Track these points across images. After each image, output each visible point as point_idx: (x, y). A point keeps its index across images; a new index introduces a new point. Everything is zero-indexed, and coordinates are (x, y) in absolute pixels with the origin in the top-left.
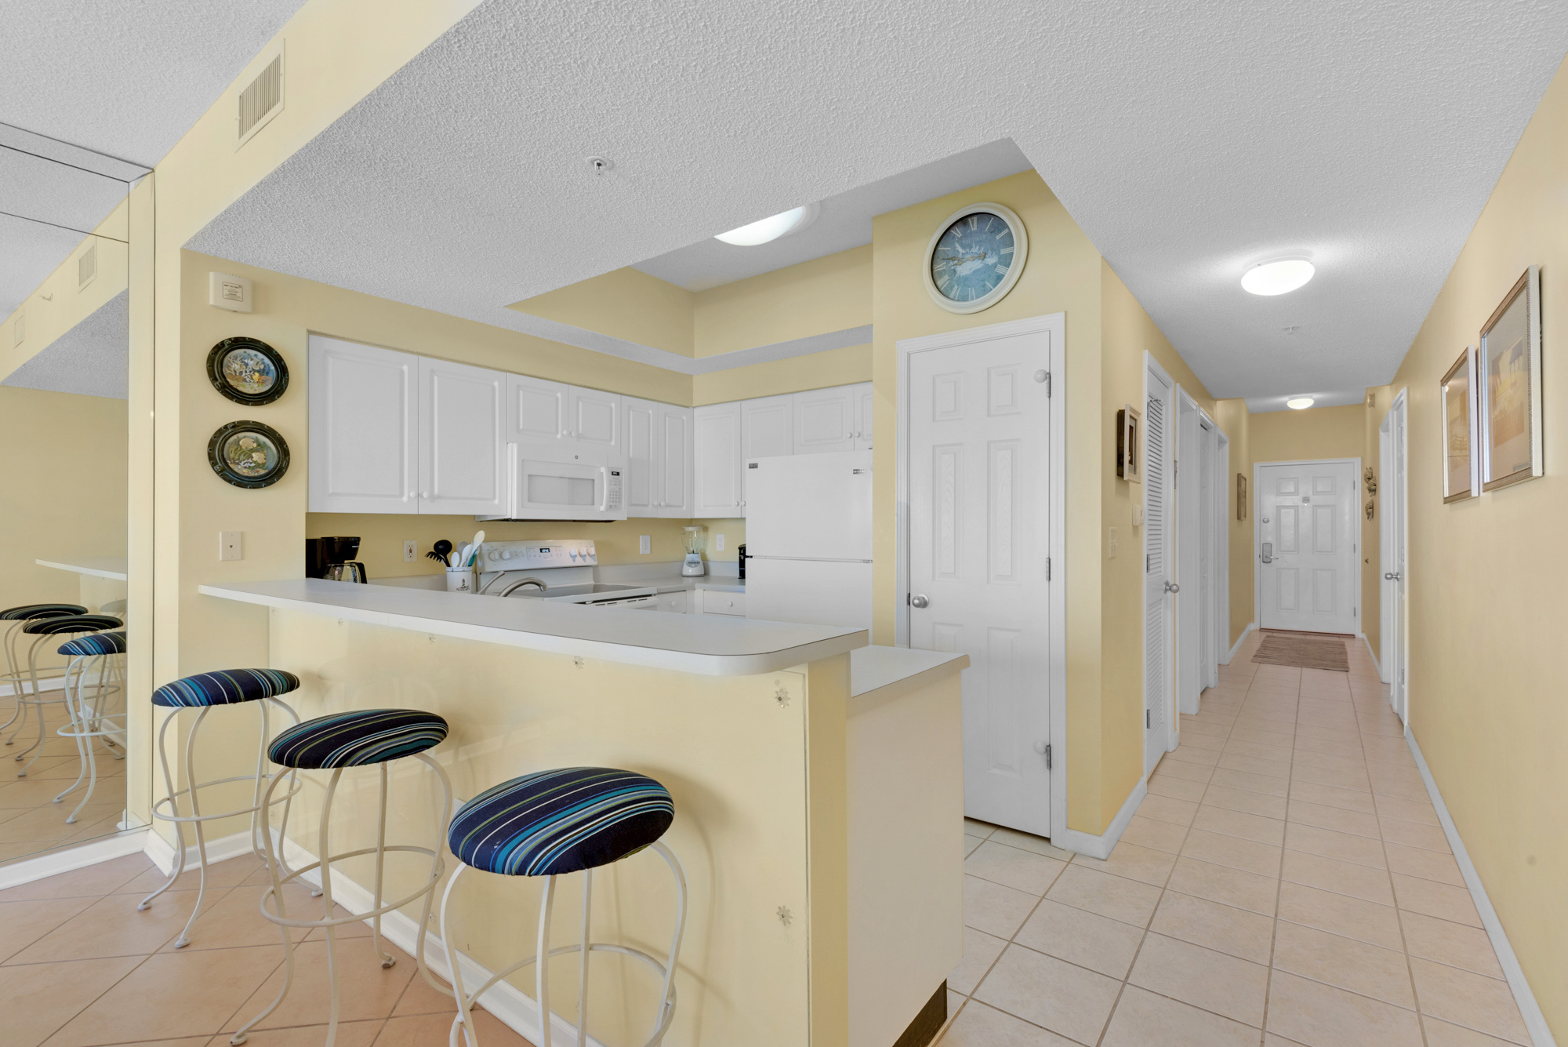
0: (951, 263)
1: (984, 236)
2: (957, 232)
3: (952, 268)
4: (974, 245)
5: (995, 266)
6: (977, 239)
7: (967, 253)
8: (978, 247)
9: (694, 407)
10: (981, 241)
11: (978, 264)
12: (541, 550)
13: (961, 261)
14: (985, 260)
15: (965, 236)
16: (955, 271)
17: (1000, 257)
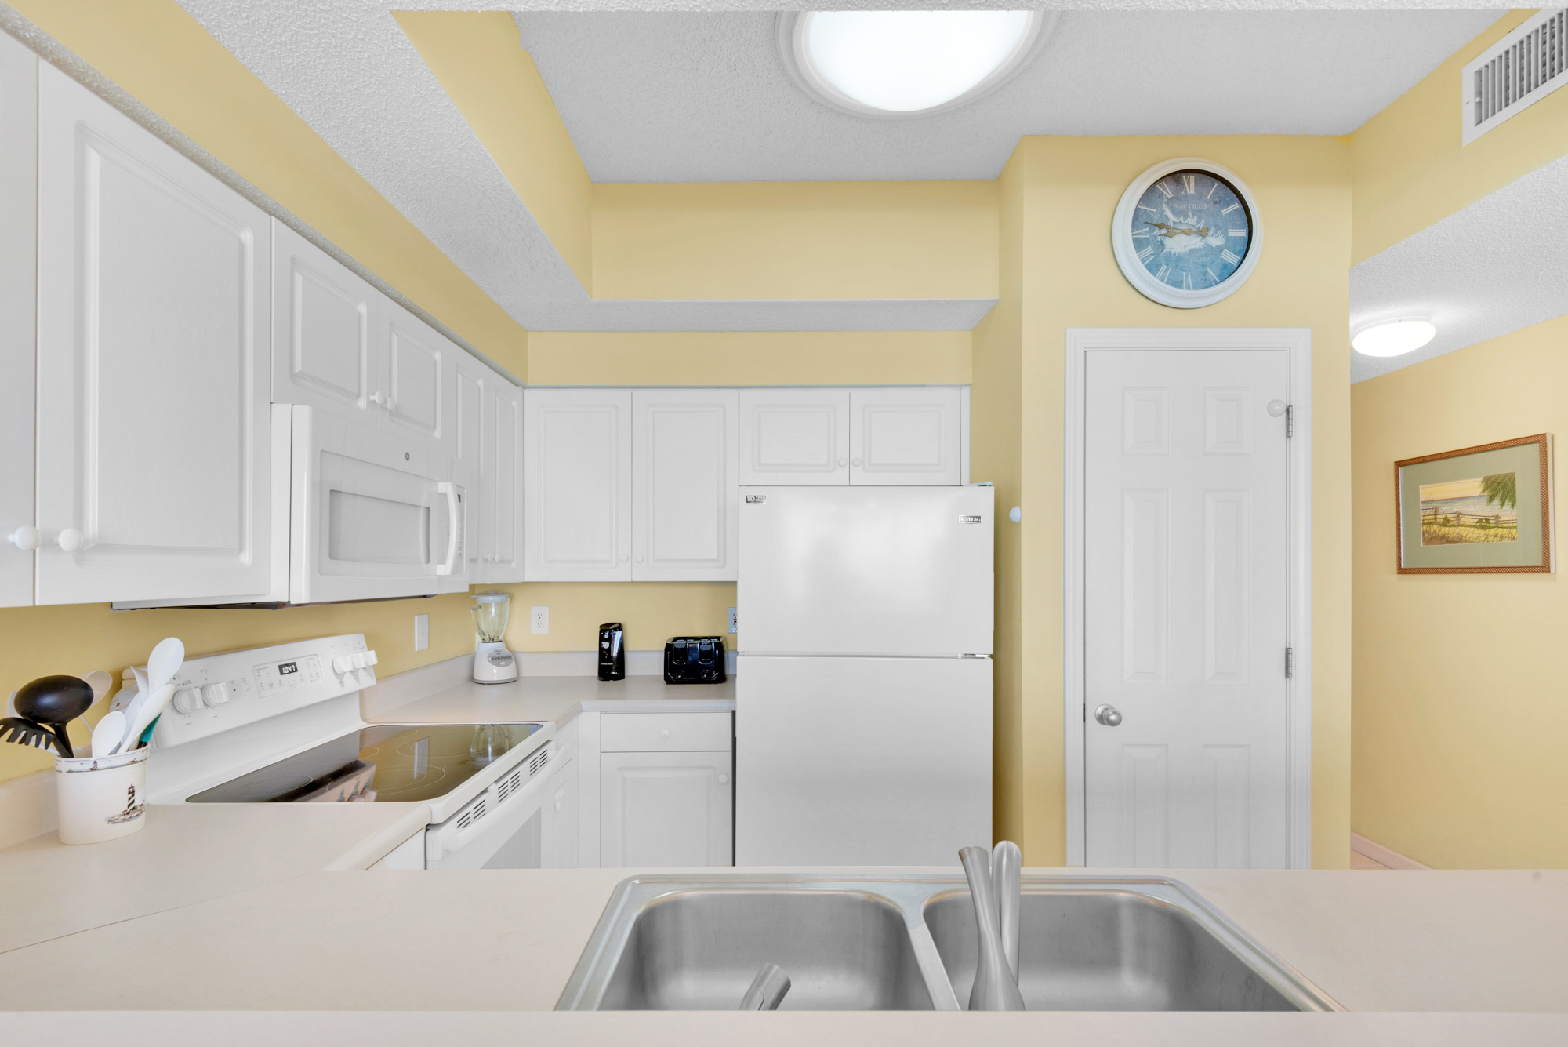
0: (1157, 231)
1: (1205, 206)
2: (1165, 190)
3: (1159, 238)
4: (1190, 214)
5: (1220, 249)
6: (1195, 207)
7: (1181, 222)
8: (1196, 218)
9: (524, 388)
10: (1200, 211)
11: (1195, 242)
12: (281, 667)
13: (1170, 234)
14: (1207, 238)
15: (1176, 198)
16: (1162, 244)
17: (1228, 239)
